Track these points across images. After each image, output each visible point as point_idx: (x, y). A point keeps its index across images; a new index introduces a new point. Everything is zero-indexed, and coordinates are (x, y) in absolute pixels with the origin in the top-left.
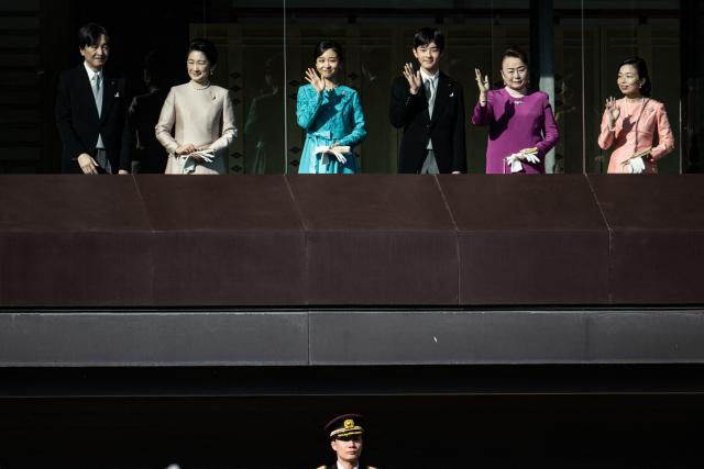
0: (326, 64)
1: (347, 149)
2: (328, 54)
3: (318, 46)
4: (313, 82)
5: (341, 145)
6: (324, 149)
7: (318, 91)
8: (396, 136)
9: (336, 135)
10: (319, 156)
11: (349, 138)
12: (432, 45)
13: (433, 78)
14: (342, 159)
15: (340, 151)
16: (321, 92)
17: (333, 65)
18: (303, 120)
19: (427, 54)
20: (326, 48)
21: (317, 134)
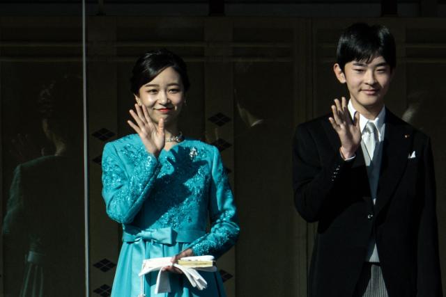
0: (161, 97)
1: (207, 261)
2: (165, 77)
3: (141, 60)
4: (142, 132)
5: (193, 254)
6: (161, 262)
7: (150, 149)
8: (304, 235)
9: (183, 236)
10: (150, 277)
11: (210, 240)
12: (378, 60)
13: (375, 121)
14: (197, 280)
15: (194, 265)
16: (157, 153)
17: (175, 98)
18: (118, 205)
19: (368, 77)
20: (159, 65)
21: (144, 234)
